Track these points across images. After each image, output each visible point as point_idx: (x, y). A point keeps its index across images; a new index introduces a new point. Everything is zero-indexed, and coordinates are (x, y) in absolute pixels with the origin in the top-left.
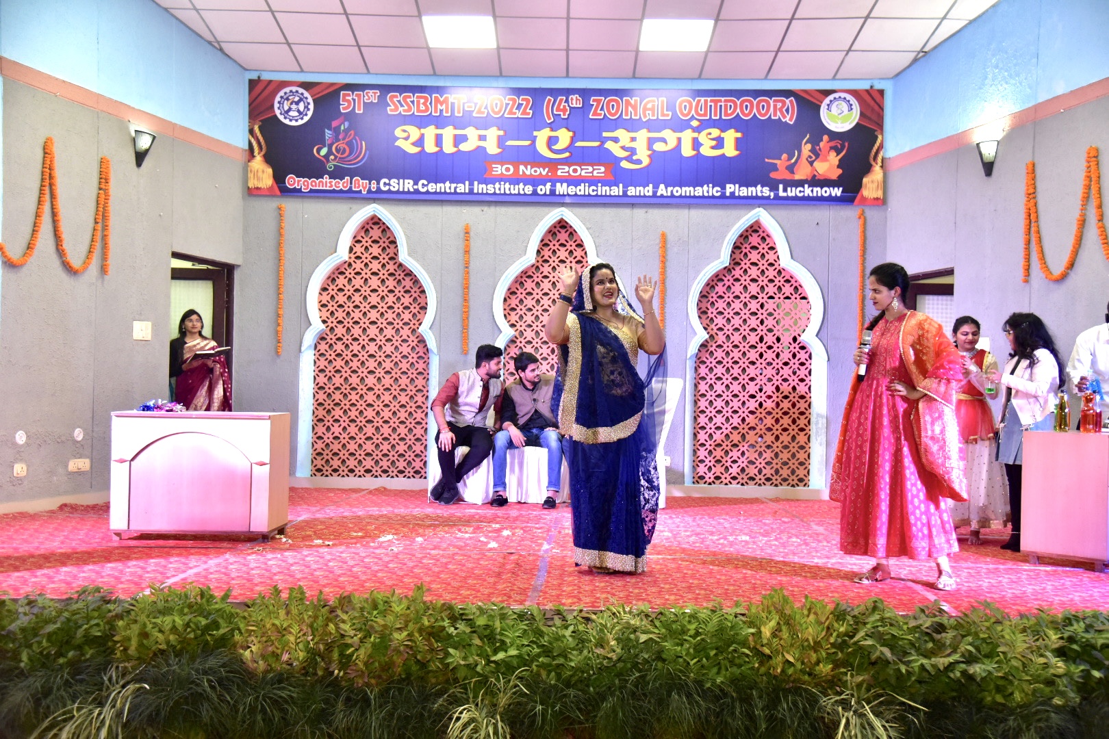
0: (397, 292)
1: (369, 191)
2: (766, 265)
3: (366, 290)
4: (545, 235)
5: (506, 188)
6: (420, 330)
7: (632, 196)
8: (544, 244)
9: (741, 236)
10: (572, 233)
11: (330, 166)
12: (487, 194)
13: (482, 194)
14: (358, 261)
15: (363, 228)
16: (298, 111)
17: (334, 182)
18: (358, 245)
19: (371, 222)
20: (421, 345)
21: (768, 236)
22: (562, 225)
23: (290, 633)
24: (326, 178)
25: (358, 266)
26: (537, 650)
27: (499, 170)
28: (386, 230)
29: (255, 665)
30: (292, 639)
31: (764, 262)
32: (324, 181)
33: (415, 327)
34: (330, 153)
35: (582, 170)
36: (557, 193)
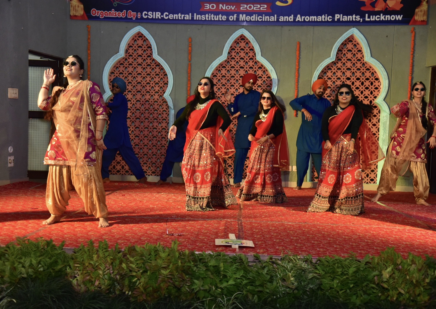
0: (151, 75)
1: (137, 18)
2: (356, 61)
3: (135, 74)
4: (233, 43)
5: (212, 17)
6: (164, 96)
7: (282, 22)
8: (232, 49)
9: (342, 44)
10: (248, 43)
11: (115, 4)
12: (201, 20)
13: (199, 20)
14: (131, 57)
15: (133, 39)
17: (117, 13)
18: (131, 49)
19: (137, 36)
20: (165, 104)
21: (358, 44)
22: (242, 38)
23: (100, 269)
24: (113, 11)
25: (131, 60)
26: (245, 282)
27: (208, 6)
28: (146, 40)
29: (79, 288)
30: (101, 272)
31: (355, 59)
33: (161, 94)
35: (254, 7)
36: (240, 20)
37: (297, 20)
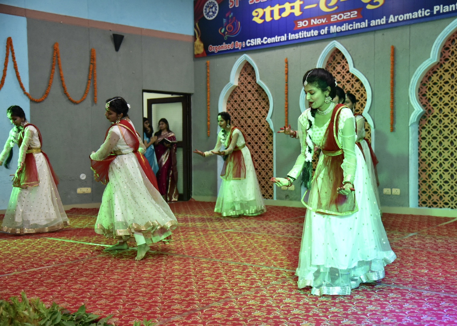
1: (242, 48)
3: (246, 100)
5: (305, 34)
6: (267, 118)
7: (374, 26)
8: (329, 64)
9: (449, 39)
11: (226, 38)
12: (295, 39)
13: (293, 40)
14: (242, 85)
16: (213, 12)
17: (227, 45)
18: (242, 77)
24: (224, 45)
25: (242, 88)
27: (301, 24)
28: (251, 67)
32: (223, 45)
34: (225, 31)
35: (344, 15)
36: (331, 32)
37: (389, 22)
